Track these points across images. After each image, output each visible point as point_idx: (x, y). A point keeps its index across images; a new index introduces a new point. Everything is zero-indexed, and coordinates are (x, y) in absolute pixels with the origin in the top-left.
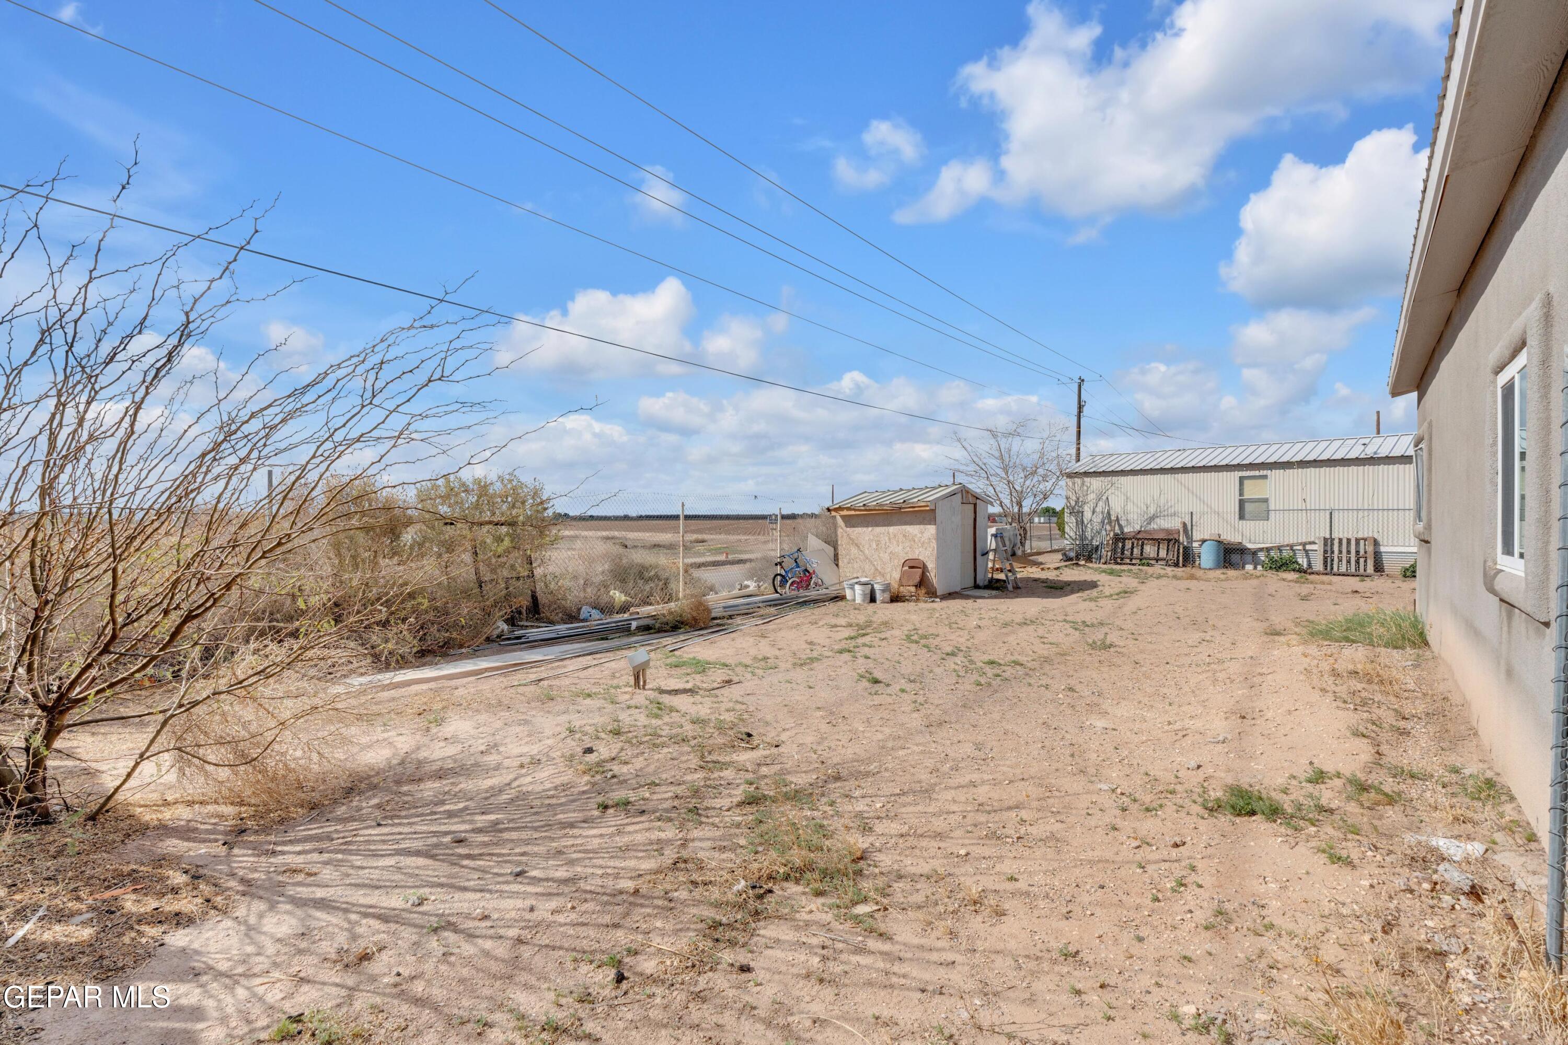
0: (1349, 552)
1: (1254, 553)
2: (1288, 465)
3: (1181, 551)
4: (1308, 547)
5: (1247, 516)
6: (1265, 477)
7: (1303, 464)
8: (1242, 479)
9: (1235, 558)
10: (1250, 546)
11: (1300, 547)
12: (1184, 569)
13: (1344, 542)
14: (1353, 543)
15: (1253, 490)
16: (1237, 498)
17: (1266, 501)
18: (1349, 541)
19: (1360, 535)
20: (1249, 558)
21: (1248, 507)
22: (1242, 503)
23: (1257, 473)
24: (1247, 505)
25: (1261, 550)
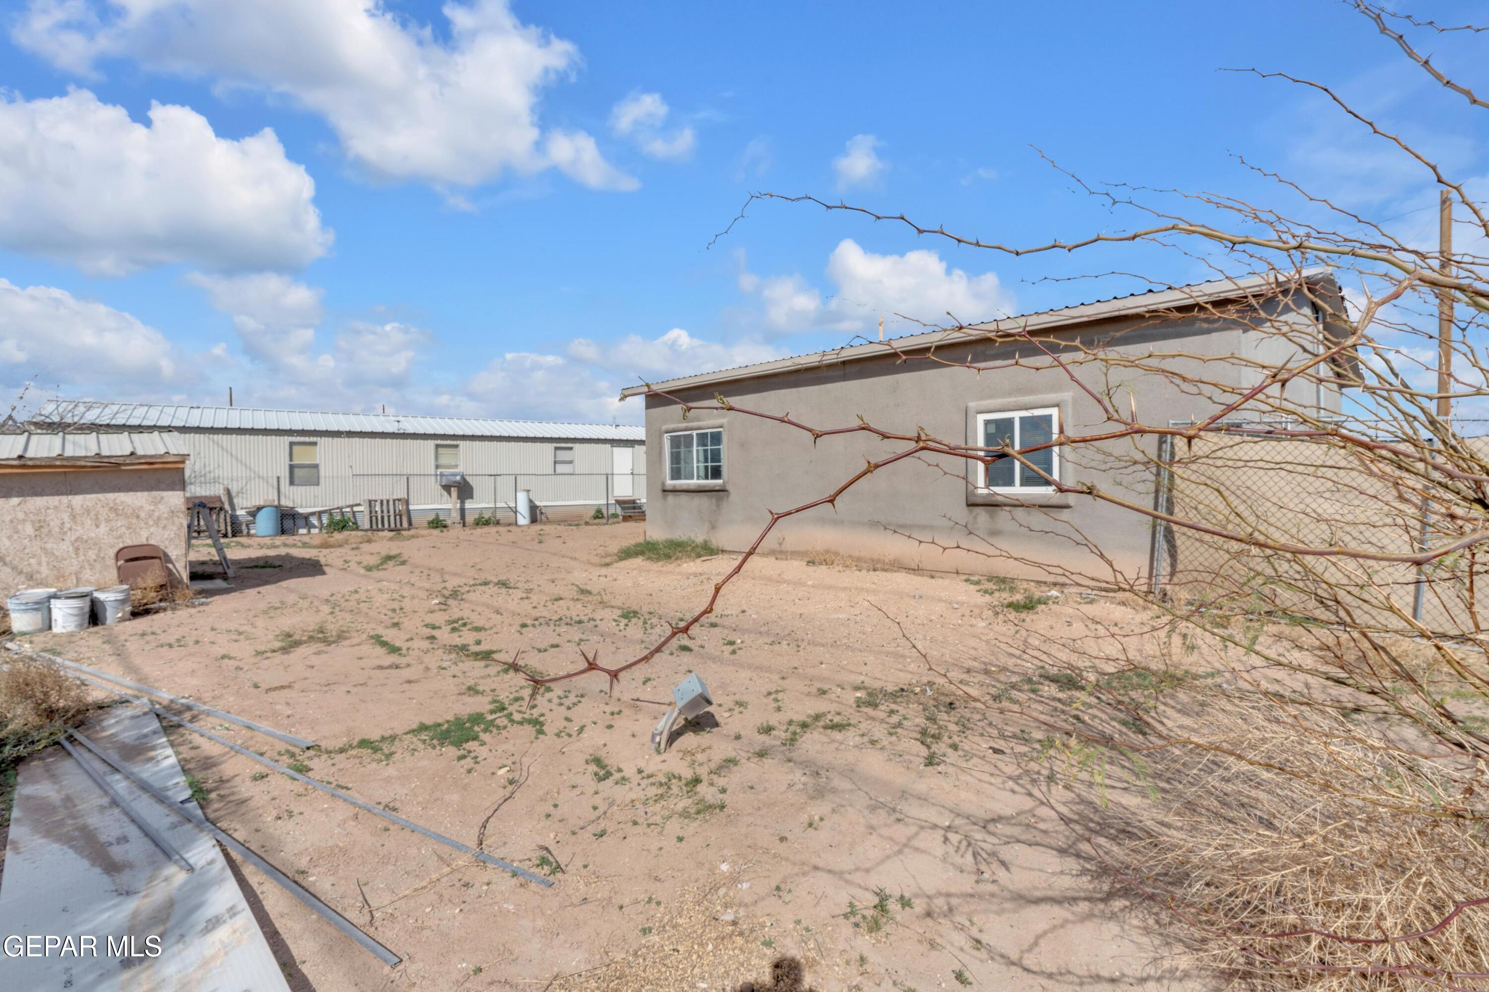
0: (388, 511)
1: (306, 517)
2: (337, 434)
3: (229, 520)
4: (355, 509)
5: (296, 481)
6: (315, 444)
7: (350, 434)
8: (292, 444)
9: (288, 523)
10: (301, 510)
11: (348, 510)
12: (235, 539)
13: (385, 503)
14: (391, 503)
15: (302, 456)
16: (287, 462)
17: (316, 466)
18: (388, 501)
19: (395, 497)
20: (300, 522)
21: (298, 472)
22: (292, 468)
23: (307, 439)
24: (296, 471)
25: (313, 514)
